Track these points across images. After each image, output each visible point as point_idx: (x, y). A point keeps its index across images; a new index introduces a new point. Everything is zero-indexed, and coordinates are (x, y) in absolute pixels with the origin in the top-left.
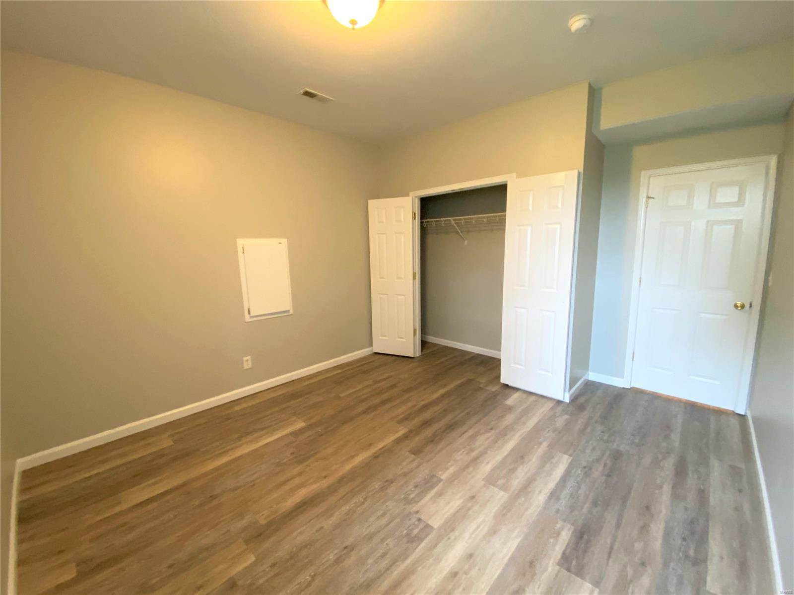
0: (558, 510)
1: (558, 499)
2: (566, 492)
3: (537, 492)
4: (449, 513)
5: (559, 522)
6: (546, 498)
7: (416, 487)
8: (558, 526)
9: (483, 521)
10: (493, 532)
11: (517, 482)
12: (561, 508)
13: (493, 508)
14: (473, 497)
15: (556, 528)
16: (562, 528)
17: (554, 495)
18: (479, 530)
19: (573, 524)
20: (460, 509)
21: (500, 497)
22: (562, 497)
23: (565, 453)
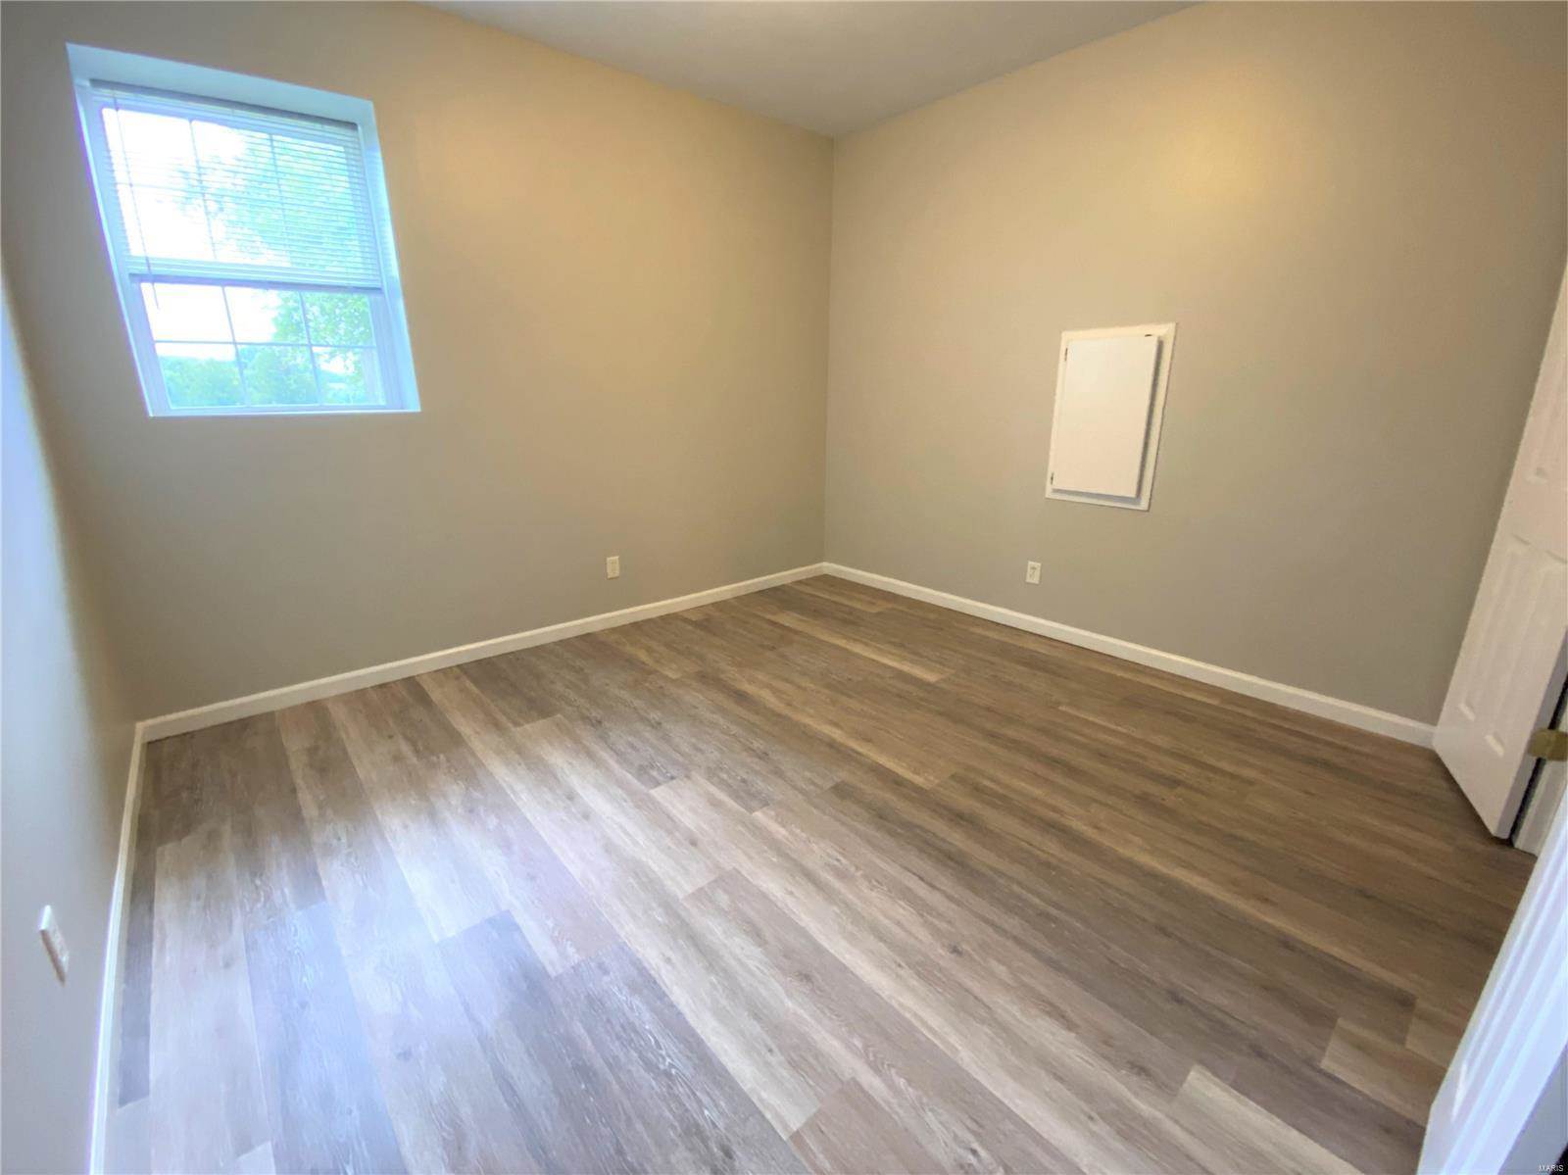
0: (606, 972)
1: (634, 989)
2: (647, 1021)
3: (669, 953)
4: (671, 808)
5: (576, 956)
6: (646, 965)
7: (744, 781)
8: (571, 950)
9: (636, 843)
10: (609, 848)
11: (715, 929)
12: (606, 979)
13: (659, 865)
14: (694, 843)
15: (569, 942)
16: (563, 955)
17: (645, 983)
18: (622, 835)
19: (559, 978)
20: (673, 821)
21: (681, 886)
22: (637, 1002)
23: (812, 1125)
